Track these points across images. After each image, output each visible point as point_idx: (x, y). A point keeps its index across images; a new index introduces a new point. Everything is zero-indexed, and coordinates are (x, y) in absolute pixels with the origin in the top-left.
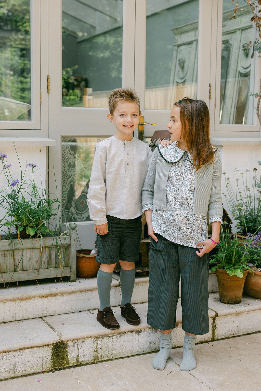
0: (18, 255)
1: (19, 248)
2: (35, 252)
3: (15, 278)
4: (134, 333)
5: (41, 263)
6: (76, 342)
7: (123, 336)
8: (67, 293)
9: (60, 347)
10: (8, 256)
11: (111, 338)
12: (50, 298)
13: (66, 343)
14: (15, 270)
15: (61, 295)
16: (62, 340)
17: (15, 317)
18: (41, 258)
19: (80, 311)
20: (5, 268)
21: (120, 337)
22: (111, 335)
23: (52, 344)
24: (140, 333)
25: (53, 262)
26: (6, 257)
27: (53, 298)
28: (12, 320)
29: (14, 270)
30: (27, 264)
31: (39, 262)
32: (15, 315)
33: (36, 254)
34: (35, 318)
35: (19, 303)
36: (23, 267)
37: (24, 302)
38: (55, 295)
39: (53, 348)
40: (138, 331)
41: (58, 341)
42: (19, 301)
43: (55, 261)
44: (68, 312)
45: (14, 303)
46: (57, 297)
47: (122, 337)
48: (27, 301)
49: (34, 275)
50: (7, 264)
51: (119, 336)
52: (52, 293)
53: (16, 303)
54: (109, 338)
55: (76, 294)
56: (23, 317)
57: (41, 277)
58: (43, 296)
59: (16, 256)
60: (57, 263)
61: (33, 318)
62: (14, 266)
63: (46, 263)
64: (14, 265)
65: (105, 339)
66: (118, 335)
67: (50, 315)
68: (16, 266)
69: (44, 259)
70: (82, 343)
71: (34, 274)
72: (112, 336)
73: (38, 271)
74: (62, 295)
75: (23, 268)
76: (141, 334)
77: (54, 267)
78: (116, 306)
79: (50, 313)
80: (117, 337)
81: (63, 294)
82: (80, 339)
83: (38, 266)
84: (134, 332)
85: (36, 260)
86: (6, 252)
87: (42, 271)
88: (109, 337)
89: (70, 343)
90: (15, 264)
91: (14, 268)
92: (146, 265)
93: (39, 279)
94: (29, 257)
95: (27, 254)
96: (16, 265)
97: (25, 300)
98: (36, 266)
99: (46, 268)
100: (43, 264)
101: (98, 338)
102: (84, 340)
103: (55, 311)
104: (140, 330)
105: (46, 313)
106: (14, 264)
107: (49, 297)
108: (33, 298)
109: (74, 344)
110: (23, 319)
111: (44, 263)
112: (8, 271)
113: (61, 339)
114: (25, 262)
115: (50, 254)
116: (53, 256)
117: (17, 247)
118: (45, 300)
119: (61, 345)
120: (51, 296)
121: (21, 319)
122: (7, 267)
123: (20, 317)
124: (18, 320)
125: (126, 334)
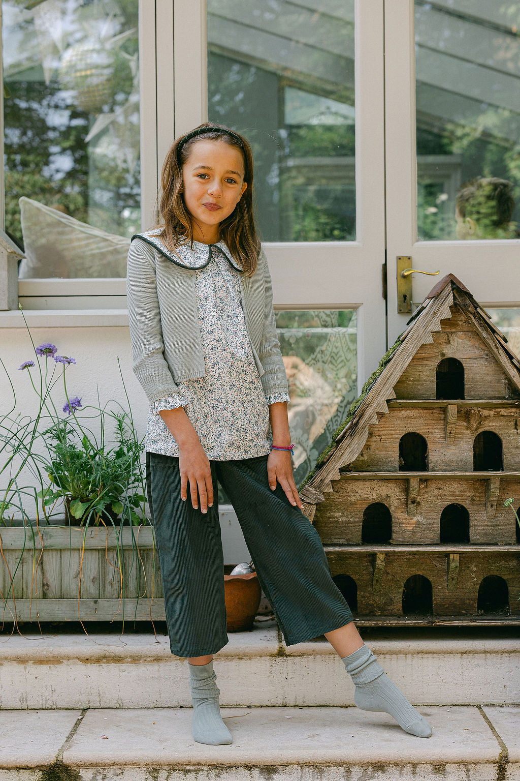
0: (51, 561)
1: (52, 546)
2: (90, 558)
3: (43, 614)
4: (256, 772)
5: (104, 586)
6: (100, 772)
7: (224, 775)
8: (149, 659)
9: (59, 777)
10: (30, 561)
11: (192, 775)
12: (106, 665)
13: (75, 770)
14: (45, 596)
15: (131, 662)
16: (62, 762)
17: (26, 700)
18: (105, 574)
19: (182, 707)
20: (23, 589)
21: (218, 775)
22: (192, 768)
23: (39, 768)
24: (274, 774)
25: (132, 584)
26: (24, 564)
27: (113, 667)
28: (18, 705)
29: (41, 595)
30: (71, 585)
31: (100, 580)
32: (24, 695)
33: (92, 564)
34: (73, 709)
35: (33, 670)
36: (63, 590)
37: (44, 669)
38: (118, 659)
39: (41, 778)
40: (266, 769)
41: (52, 760)
42: (33, 663)
43: (135, 581)
44: (153, 706)
45: (22, 666)
46: (124, 666)
47: (221, 776)
48: (52, 666)
49: (85, 610)
50: (27, 581)
51: (213, 773)
52: (107, 654)
53: (25, 668)
54: (187, 776)
55: (169, 664)
56: (44, 703)
57: (101, 616)
58: (87, 659)
59: (47, 563)
60: (141, 588)
61: (67, 709)
62: (41, 586)
63: (114, 586)
64: (43, 585)
65: (175, 775)
66: (210, 770)
67: (108, 706)
68: (46, 587)
69: (110, 577)
70: (115, 778)
71: (85, 608)
72: (196, 771)
73: (96, 602)
74: (136, 662)
75: (61, 593)
76: (274, 776)
77: (134, 596)
78: (277, 707)
79: (107, 701)
80: (207, 776)
81: (136, 659)
82: (109, 765)
83: (97, 592)
84: (256, 769)
85: (92, 578)
86: (25, 554)
87: (105, 602)
88: (187, 772)
89: (84, 770)
90: (45, 582)
91: (43, 592)
92: (367, 612)
93: (99, 620)
94: (75, 568)
95: (72, 562)
96: (47, 585)
97: (48, 664)
98: (93, 590)
99: (114, 597)
100: (108, 588)
101: (156, 770)
102: (122, 769)
103: (119, 699)
104: (273, 766)
105: (98, 700)
106: (42, 582)
107: (104, 663)
108: (65, 661)
109: (96, 775)
110: (44, 707)
111: (111, 585)
112: (30, 595)
113: (60, 758)
114: (66, 579)
115: (124, 566)
116: (133, 572)
117: (48, 542)
118: (93, 669)
119: (62, 772)
120: (108, 662)
121: (41, 707)
122: (27, 588)
123: (36, 703)
124: (32, 707)
125: (234, 771)
